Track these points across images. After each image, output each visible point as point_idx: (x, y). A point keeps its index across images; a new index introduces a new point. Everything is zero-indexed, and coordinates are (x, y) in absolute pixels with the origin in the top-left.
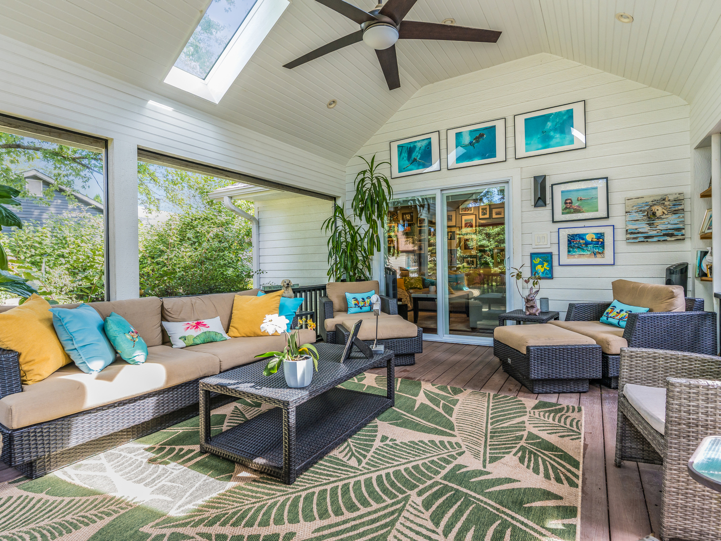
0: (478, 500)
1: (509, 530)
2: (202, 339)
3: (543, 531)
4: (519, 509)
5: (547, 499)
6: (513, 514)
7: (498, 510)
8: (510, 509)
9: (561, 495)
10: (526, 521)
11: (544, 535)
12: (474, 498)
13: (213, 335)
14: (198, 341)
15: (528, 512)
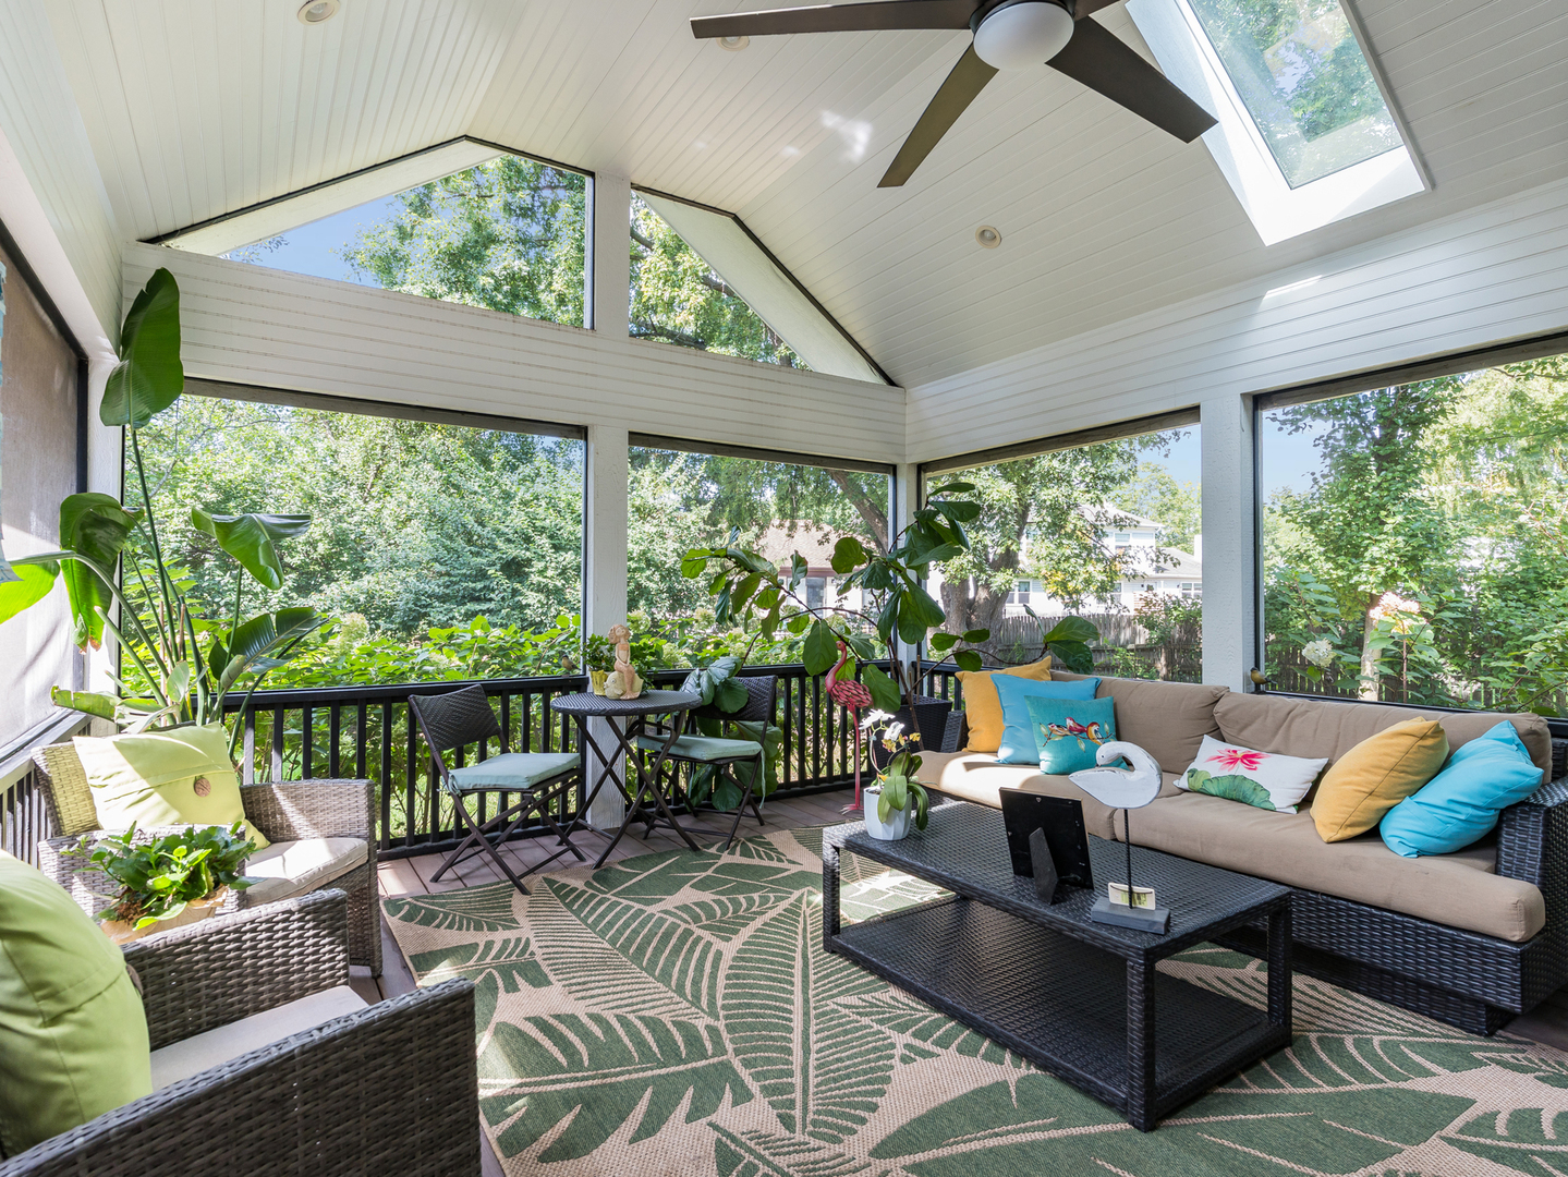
0: (636, 1071)
1: (565, 1064)
2: (1222, 788)
3: (526, 1090)
4: (580, 1095)
5: (560, 1140)
6: (582, 1084)
7: (605, 1076)
8: (591, 1087)
9: (548, 1167)
10: (558, 1087)
11: (518, 1086)
12: (643, 1070)
13: (1247, 788)
14: (1212, 789)
15: (568, 1100)
